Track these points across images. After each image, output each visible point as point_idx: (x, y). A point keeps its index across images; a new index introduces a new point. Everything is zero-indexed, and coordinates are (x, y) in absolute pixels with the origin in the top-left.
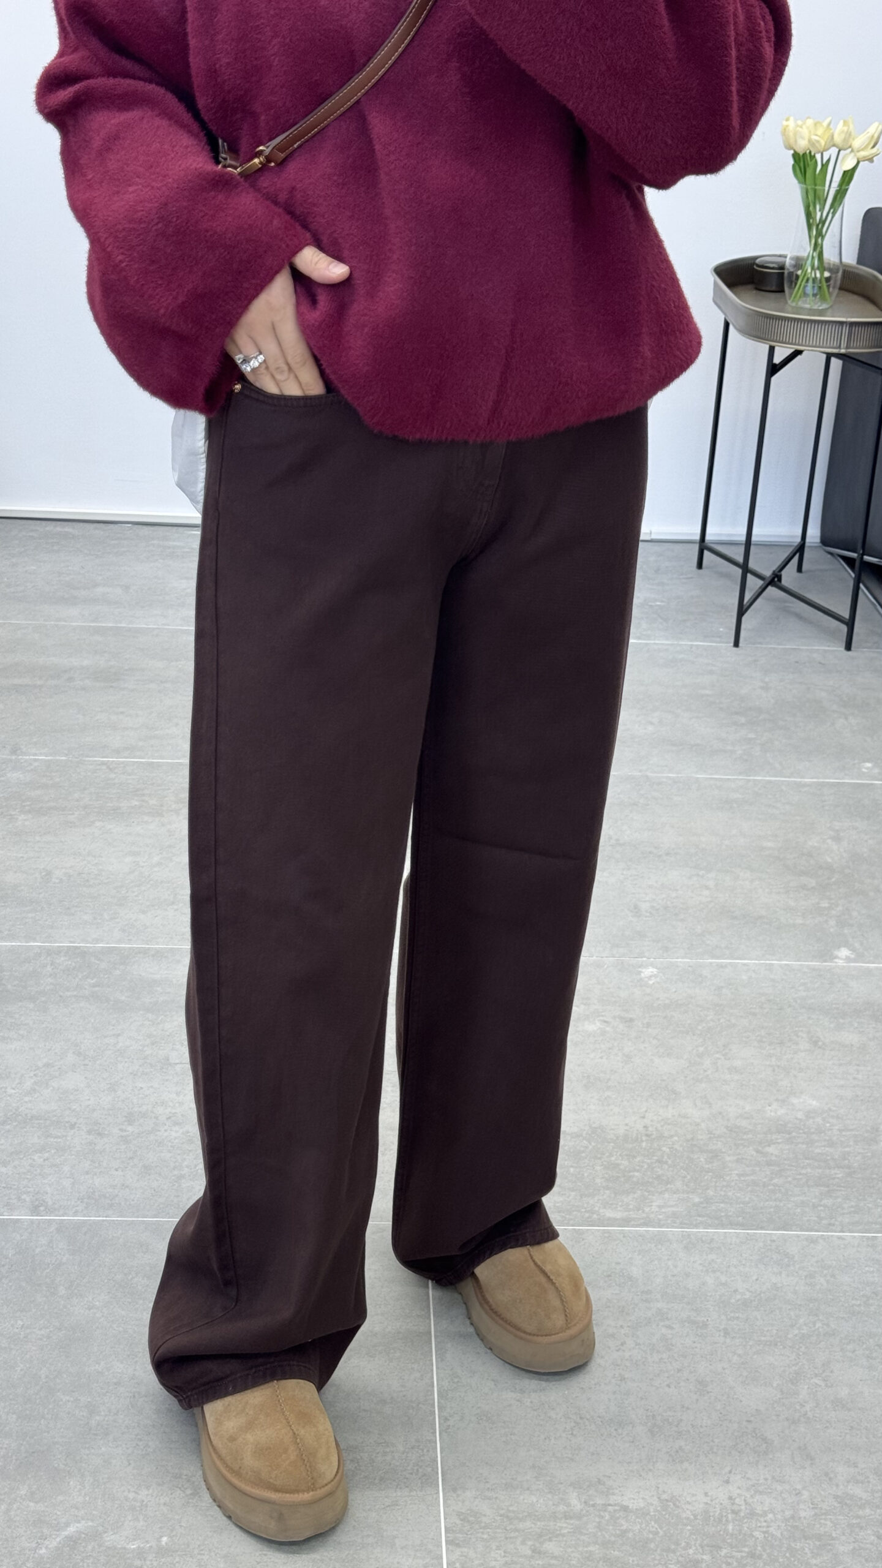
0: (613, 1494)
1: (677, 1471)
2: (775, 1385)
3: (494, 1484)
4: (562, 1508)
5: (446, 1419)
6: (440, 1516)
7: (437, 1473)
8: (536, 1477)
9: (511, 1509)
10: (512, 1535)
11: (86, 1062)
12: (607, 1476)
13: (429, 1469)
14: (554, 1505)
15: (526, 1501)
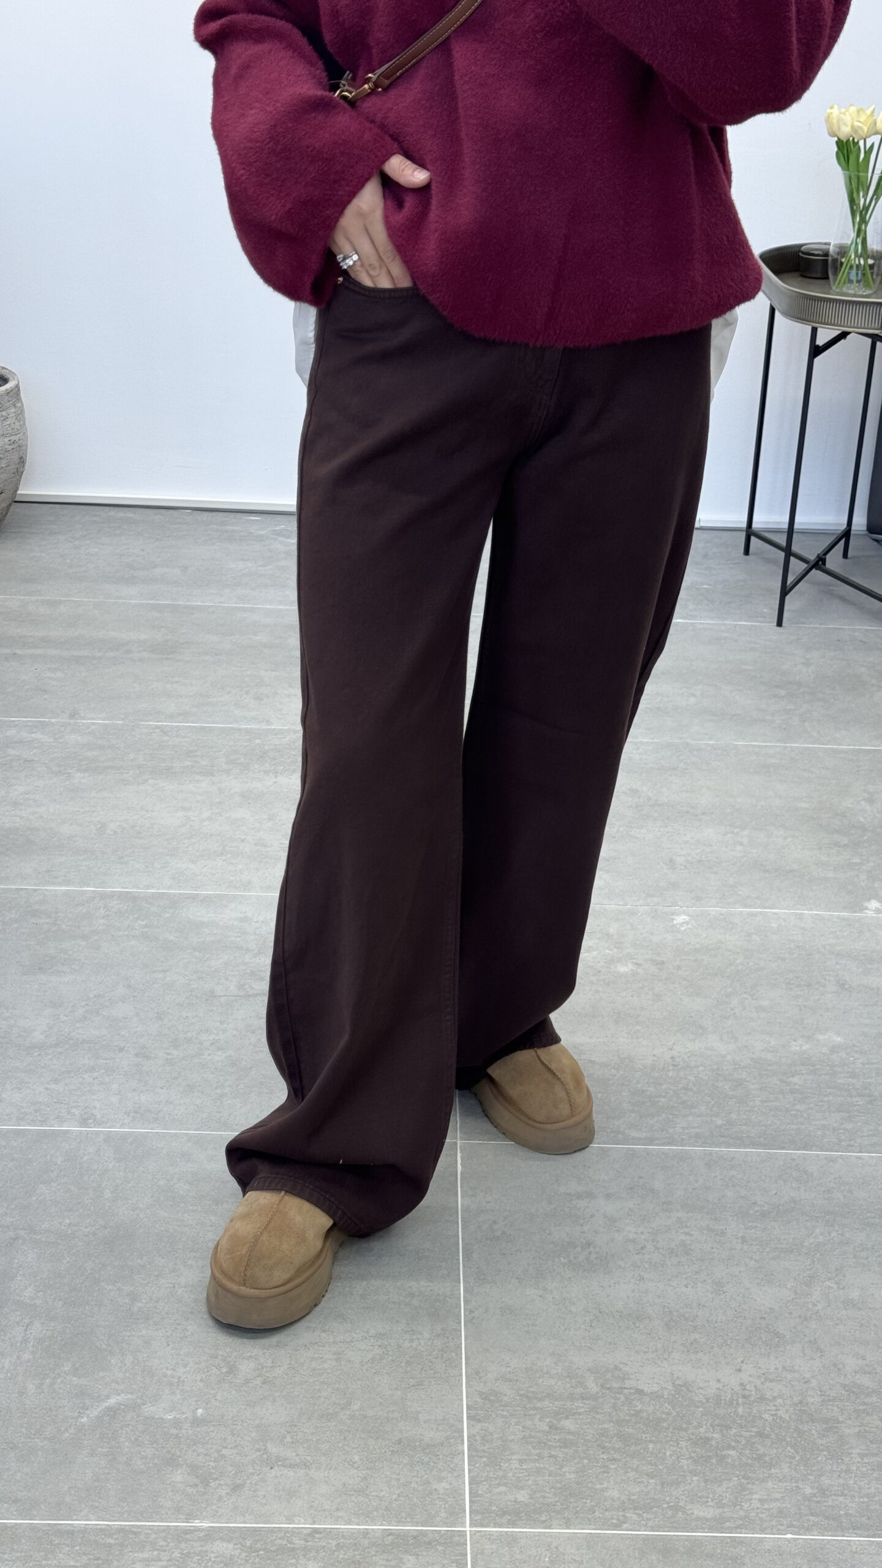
0: (629, 1379)
1: (691, 1360)
2: (789, 1286)
3: (515, 1368)
4: (579, 1390)
5: (471, 1311)
6: (462, 1395)
7: (461, 1358)
8: (555, 1363)
9: (531, 1390)
10: (532, 1412)
11: (136, 994)
12: (624, 1364)
13: (453, 1354)
14: (572, 1387)
15: (544, 1383)
